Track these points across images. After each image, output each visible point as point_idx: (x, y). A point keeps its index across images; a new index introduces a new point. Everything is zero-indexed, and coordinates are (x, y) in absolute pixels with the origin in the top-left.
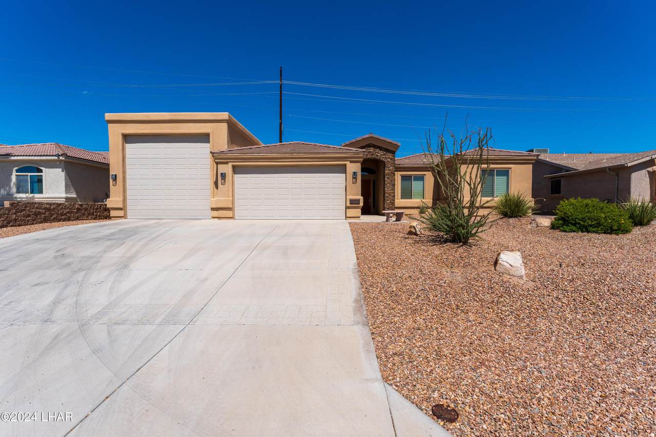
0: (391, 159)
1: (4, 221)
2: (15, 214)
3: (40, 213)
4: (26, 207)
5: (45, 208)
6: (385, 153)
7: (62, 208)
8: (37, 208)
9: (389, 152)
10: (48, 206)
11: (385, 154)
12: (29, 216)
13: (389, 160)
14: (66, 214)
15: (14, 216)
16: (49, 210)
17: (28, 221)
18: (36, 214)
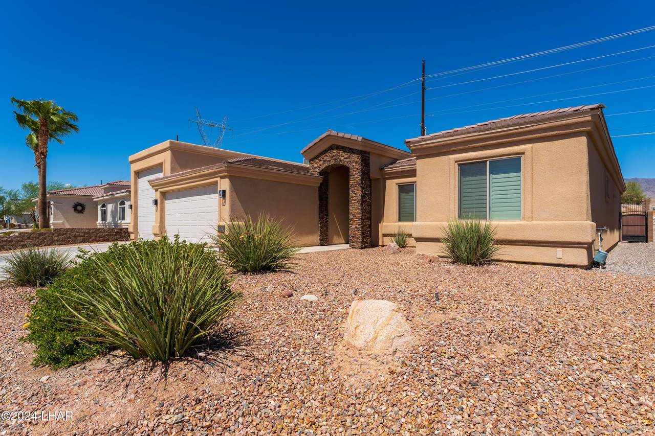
1: (48, 241)
2: (58, 236)
3: (79, 236)
4: (67, 231)
5: (85, 232)
6: (349, 154)
7: (101, 232)
8: (77, 232)
9: (354, 153)
10: (87, 231)
11: (349, 157)
12: (70, 238)
13: (354, 164)
14: (104, 236)
15: (56, 238)
16: (88, 233)
17: (69, 241)
18: (75, 236)
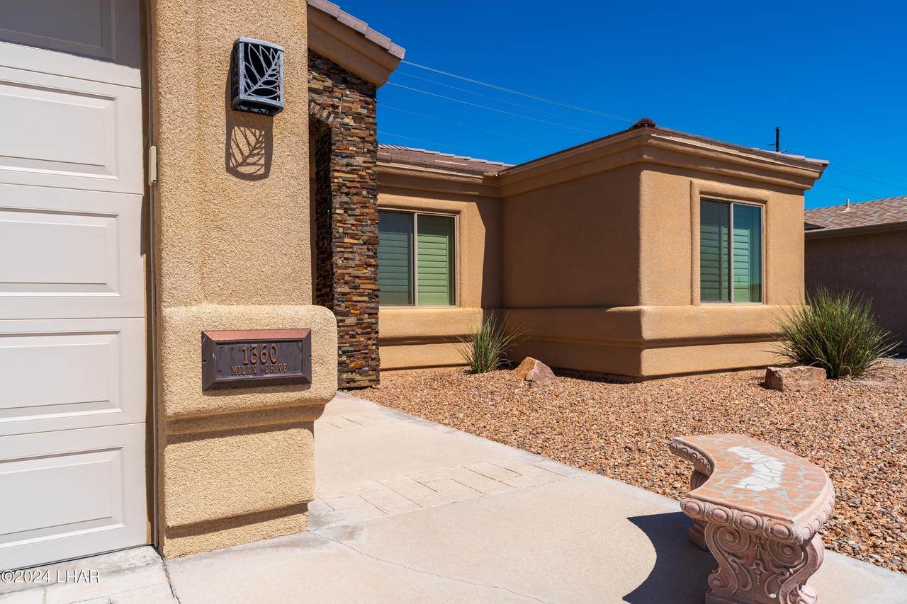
0: (358, 118)
6: (329, 83)
9: (350, 85)
11: (328, 91)
13: (349, 120)
